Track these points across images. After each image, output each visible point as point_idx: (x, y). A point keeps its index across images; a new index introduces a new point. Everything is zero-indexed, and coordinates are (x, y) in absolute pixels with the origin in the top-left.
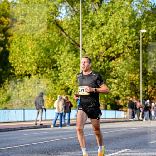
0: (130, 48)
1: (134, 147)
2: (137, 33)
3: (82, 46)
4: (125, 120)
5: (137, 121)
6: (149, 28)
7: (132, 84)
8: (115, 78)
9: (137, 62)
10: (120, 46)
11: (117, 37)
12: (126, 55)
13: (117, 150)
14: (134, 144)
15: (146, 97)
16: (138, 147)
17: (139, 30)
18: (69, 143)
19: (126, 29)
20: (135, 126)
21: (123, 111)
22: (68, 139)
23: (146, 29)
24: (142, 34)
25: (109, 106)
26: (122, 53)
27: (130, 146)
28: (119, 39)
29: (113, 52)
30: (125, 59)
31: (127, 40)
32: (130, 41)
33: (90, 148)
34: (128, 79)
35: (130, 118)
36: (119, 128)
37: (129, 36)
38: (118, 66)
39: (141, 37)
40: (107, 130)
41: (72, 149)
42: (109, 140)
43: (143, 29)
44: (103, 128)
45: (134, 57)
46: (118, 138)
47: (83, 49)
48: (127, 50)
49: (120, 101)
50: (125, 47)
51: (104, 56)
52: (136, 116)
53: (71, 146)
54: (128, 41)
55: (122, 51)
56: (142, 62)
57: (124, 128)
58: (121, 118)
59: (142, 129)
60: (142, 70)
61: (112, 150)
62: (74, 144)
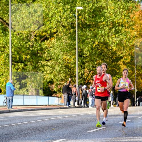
0: (64, 27)
1: (69, 137)
2: (72, 11)
3: (11, 25)
4: (60, 106)
5: (73, 108)
6: (86, 5)
7: (67, 67)
8: (48, 61)
9: (72, 42)
10: (53, 25)
11: (50, 15)
12: (60, 34)
14: (69, 133)
15: (82, 82)
16: (73, 137)
17: (74, 7)
19: (60, 6)
20: (70, 114)
21: (57, 97)
23: (81, 6)
24: (78, 12)
26: (55, 33)
27: (64, 136)
28: (52, 17)
29: (46, 31)
30: (59, 39)
31: (61, 18)
32: (65, 19)
33: (20, 138)
34: (63, 61)
35: (65, 105)
36: (53, 115)
37: (63, 13)
38: (51, 47)
39: (77, 14)
40: (39, 118)
42: (42, 129)
43: (79, 6)
44: (35, 115)
45: (69, 38)
46: (51, 127)
47: (12, 28)
48: (61, 29)
49: (54, 86)
50: (59, 26)
51: (35, 36)
52: (72, 102)
54: (62, 20)
55: (55, 30)
56: (78, 43)
57: (59, 115)
58: (54, 104)
59: (78, 117)
60: (78, 52)
61: (45, 140)
62: (3, 133)
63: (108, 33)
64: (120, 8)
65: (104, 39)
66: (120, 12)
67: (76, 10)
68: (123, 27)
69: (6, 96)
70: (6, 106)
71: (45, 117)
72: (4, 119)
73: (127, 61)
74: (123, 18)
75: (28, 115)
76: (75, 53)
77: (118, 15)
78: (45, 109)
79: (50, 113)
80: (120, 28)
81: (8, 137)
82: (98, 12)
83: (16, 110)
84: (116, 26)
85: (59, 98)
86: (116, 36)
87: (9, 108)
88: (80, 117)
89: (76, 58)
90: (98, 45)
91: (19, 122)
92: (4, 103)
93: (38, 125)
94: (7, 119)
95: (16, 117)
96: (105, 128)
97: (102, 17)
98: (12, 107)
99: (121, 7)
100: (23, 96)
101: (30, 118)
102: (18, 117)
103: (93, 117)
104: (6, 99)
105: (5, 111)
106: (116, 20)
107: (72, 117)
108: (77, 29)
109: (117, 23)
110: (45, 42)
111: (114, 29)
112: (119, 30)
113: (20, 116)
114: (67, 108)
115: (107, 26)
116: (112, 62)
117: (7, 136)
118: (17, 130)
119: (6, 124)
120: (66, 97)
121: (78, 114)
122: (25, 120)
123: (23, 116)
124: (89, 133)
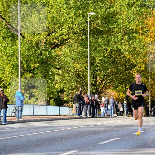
0: (76, 33)
1: (81, 148)
2: (84, 16)
3: (20, 31)
4: (71, 117)
5: (85, 118)
6: (98, 10)
7: (78, 75)
8: (59, 69)
9: (84, 50)
10: (65, 31)
12: (71, 41)
13: (61, 152)
14: (81, 145)
15: (94, 91)
16: (85, 148)
17: (86, 12)
18: (5, 144)
19: (71, 12)
20: (82, 124)
21: (68, 106)
22: (3, 139)
24: (90, 18)
25: (51, 101)
26: (66, 40)
27: (76, 147)
29: (56, 38)
31: (73, 24)
32: (77, 26)
33: (29, 149)
36: (64, 126)
37: (75, 20)
38: (61, 55)
39: (89, 20)
40: (49, 129)
41: (9, 150)
42: (52, 140)
43: (91, 12)
44: (45, 126)
46: (62, 138)
47: (21, 34)
48: (72, 36)
49: (65, 94)
50: (71, 32)
51: (45, 43)
52: (83, 113)
53: (7, 147)
54: (74, 26)
55: (66, 37)
56: (90, 50)
57: (70, 126)
58: (65, 115)
59: (90, 128)
60: (90, 60)
61: (55, 151)
62: (11, 145)
63: (121, 40)
64: (133, 14)
65: (117, 46)
66: (133, 18)
67: (88, 16)
68: (136, 34)
69: (15, 106)
70: (14, 116)
71: (55, 128)
72: (13, 130)
73: (141, 69)
74: (137, 24)
75: (38, 126)
76: (87, 61)
77: (132, 21)
78: (56, 120)
79: (61, 123)
80: (134, 35)
81: (17, 149)
82: (111, 18)
83: (25, 120)
84: (130, 33)
85: (70, 107)
86: (129, 43)
87: (18, 119)
88: (92, 128)
89: (88, 66)
90: (111, 52)
91: (28, 133)
92: (13, 113)
93: (48, 136)
94: (16, 130)
95: (25, 127)
96: (119, 139)
97: (115, 23)
98: (21, 117)
99: (135, 12)
100: (32, 106)
101: (40, 129)
102: (27, 127)
103: (105, 127)
104: (15, 109)
105: (14, 121)
106: (130, 26)
107: (84, 128)
108: (89, 35)
109: (131, 30)
110: (56, 49)
111: (127, 36)
112: (133, 36)
113: (29, 126)
114: (79, 118)
115: (120, 32)
116: (126, 70)
117: (16, 147)
118: (26, 142)
119: (14, 135)
120: (77, 107)
121: (91, 125)
122: (34, 130)
123: (33, 127)
124: (102, 144)
